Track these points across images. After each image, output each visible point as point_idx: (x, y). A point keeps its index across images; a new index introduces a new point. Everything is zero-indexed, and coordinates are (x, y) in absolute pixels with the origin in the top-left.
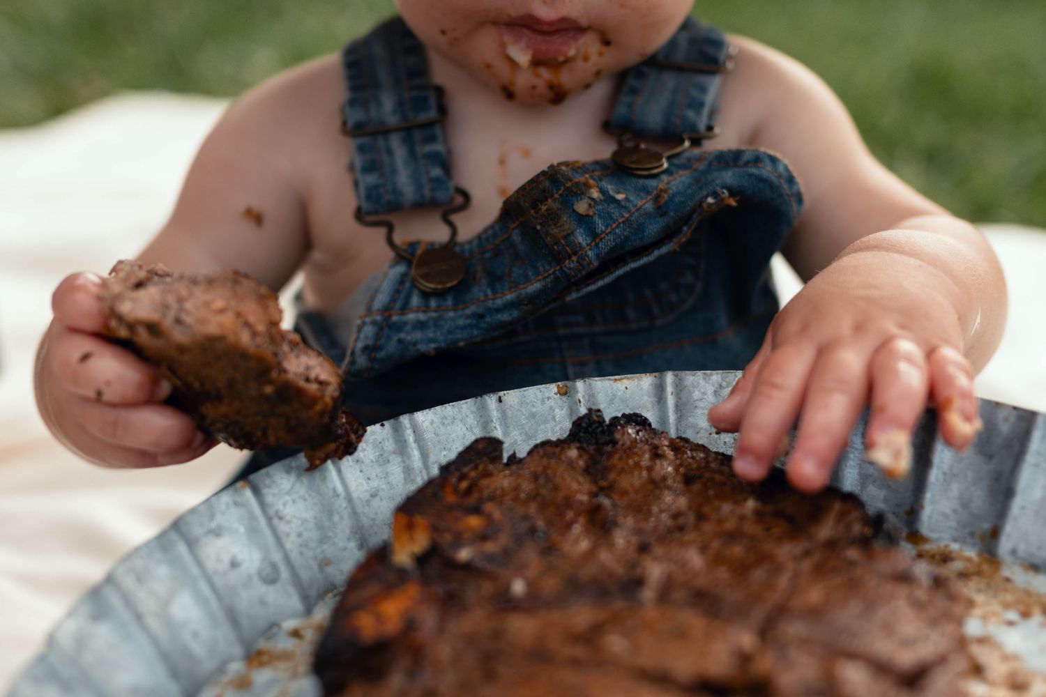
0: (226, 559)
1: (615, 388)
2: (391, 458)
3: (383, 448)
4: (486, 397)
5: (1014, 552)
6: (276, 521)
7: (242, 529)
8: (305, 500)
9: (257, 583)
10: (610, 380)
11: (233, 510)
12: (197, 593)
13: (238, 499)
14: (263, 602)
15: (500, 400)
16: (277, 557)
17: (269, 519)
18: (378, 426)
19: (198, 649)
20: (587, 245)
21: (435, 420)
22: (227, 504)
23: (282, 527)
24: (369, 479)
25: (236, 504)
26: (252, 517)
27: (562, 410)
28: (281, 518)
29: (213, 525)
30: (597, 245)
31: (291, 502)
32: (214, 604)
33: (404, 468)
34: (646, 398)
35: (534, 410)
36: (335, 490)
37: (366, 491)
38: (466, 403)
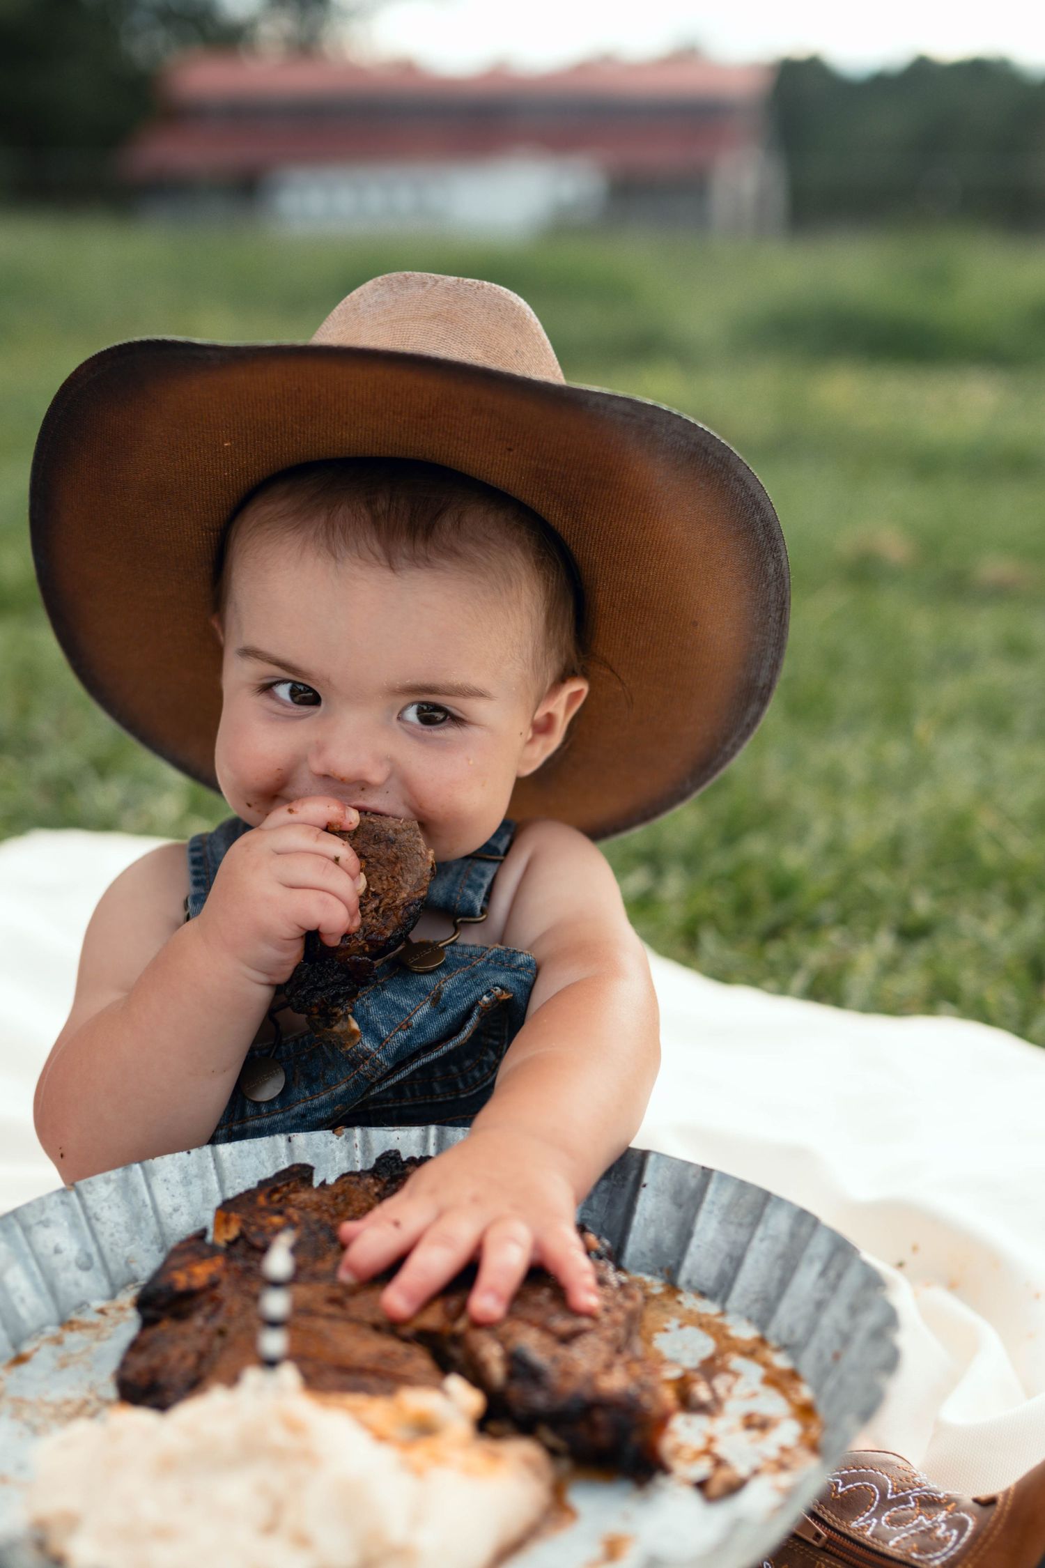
0: (51, 1246)
1: (388, 1138)
2: (194, 1180)
3: (187, 1172)
4: (277, 1136)
5: (689, 1282)
6: (94, 1221)
7: (66, 1224)
8: (119, 1207)
9: (73, 1268)
10: (384, 1130)
11: (61, 1208)
12: (26, 1268)
13: (66, 1200)
14: (77, 1284)
15: (289, 1140)
16: (93, 1249)
17: (88, 1219)
18: (184, 1154)
19: (23, 1312)
20: (375, 1049)
21: (234, 1153)
22: (56, 1202)
23: (98, 1227)
24: (173, 1196)
25: (63, 1203)
26: (74, 1215)
27: (342, 1152)
28: (98, 1219)
29: (43, 1218)
30: (384, 1048)
31: (107, 1208)
32: (39, 1279)
33: (203, 1189)
34: (413, 1147)
35: (318, 1151)
36: (144, 1202)
37: (170, 1206)
38: (261, 1141)
